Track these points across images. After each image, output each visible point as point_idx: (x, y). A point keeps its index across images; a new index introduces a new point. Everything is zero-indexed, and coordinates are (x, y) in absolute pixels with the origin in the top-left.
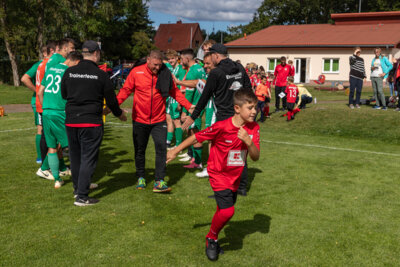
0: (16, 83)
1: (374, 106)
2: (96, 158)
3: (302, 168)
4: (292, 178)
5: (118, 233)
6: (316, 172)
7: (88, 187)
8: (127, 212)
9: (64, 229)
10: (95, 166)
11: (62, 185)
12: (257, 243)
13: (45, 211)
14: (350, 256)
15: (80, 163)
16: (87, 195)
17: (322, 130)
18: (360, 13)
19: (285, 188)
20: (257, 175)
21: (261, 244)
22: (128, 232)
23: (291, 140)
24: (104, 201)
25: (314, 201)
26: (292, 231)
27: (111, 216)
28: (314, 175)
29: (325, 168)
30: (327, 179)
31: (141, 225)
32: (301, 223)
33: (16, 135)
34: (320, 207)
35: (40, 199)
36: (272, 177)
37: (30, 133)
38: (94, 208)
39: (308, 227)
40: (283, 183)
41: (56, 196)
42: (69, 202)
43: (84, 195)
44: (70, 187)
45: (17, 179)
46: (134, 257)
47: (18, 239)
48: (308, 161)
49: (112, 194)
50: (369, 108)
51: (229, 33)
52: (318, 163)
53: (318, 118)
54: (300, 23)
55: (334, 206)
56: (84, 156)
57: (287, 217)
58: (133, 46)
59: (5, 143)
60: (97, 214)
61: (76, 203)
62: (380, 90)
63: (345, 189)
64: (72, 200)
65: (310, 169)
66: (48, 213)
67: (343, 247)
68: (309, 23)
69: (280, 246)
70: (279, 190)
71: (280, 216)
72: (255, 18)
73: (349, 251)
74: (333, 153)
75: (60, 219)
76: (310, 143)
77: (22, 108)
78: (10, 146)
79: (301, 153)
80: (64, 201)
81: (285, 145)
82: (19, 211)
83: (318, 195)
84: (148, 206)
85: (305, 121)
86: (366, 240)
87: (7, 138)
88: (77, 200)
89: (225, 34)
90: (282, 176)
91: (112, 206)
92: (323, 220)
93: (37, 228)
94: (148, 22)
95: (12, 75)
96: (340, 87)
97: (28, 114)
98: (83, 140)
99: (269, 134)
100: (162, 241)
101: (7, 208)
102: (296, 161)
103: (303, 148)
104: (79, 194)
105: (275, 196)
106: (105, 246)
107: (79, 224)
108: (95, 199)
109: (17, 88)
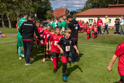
0: (10, 27)
1: (121, 34)
2: (31, 50)
3: (97, 54)
4: (93, 56)
5: (38, 73)
6: (101, 55)
7: (29, 59)
8: (41, 67)
9: (21, 72)
10: (31, 53)
11: (22, 58)
12: (81, 77)
13: (16, 67)
14: (109, 81)
15: (27, 52)
16: (29, 62)
17: (104, 42)
18: (118, 5)
19: (91, 60)
20: (83, 55)
21: (82, 77)
22: (41, 73)
23: (94, 45)
24: (34, 64)
25: (100, 64)
26: (92, 73)
27: (36, 68)
28: (101, 56)
29: (104, 53)
30: (105, 57)
31: (45, 71)
32: (95, 71)
33: (9, 43)
34: (101, 66)
35: (15, 63)
36: (87, 56)
37: (13, 43)
38: (31, 65)
39: (97, 72)
40: (90, 58)
41: (19, 62)
42: (23, 64)
43: (28, 61)
44: (24, 59)
45: (8, 57)
46: (42, 81)
47: (7, 75)
48: (99, 51)
49: (37, 61)
50: (119, 35)
51: (76, 11)
52: (102, 52)
53: (103, 38)
54: (99, 8)
55: (106, 65)
56: (28, 49)
57: (91, 69)
58: (46, 15)
59: (5, 46)
60: (32, 68)
61: (25, 64)
62: (123, 29)
63: (110, 60)
64: (24, 63)
65: (99, 54)
66: (17, 67)
67: (107, 78)
68: (102, 8)
69: (88, 78)
70: (89, 60)
71: (89, 68)
72: (85, 6)
73: (109, 79)
74: (107, 49)
75: (20, 69)
76: (100, 46)
77: (11, 35)
78: (7, 46)
79: (97, 49)
80: (22, 63)
81: (92, 46)
82: (8, 66)
83: (101, 62)
84: (48, 65)
85: (99, 39)
86: (115, 76)
87: (6, 44)
88: (26, 63)
89: (75, 12)
90: (90, 56)
91: (36, 65)
92: (102, 70)
93: (13, 72)
94: (51, 8)
95: (9, 25)
96: (111, 28)
97: (13, 37)
98: (28, 45)
99: (88, 43)
100: (51, 76)
101: (4, 65)
102: (95, 51)
103: (98, 47)
104: (26, 61)
105: (87, 62)
106: (33, 77)
107: (26, 70)
108: (32, 63)
109: (10, 29)
